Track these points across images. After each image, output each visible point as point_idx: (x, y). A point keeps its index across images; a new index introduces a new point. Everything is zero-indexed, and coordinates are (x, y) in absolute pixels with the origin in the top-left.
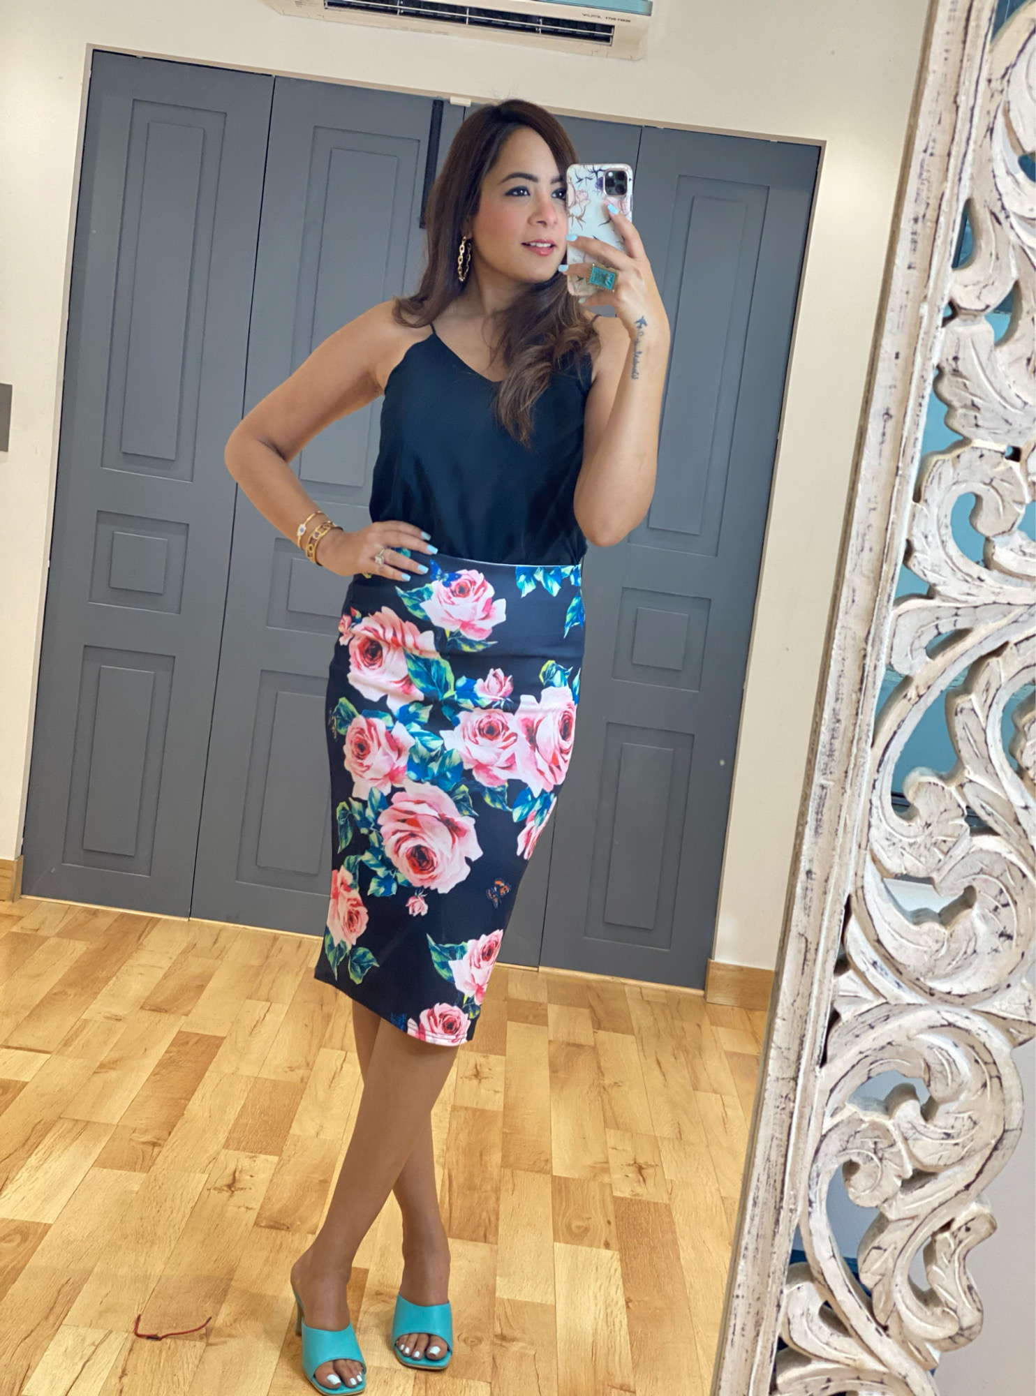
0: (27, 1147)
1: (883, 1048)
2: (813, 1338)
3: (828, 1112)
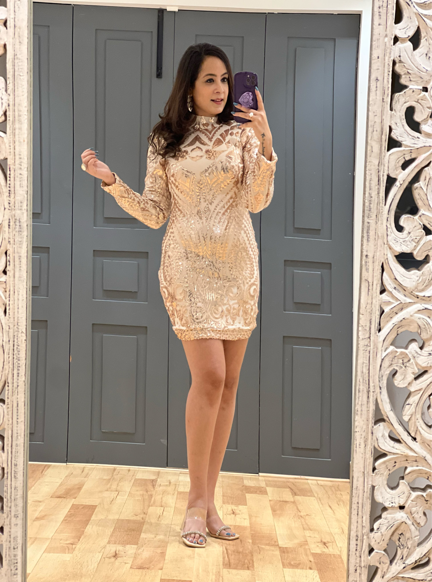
1: (401, 321)
2: (387, 445)
3: (384, 349)
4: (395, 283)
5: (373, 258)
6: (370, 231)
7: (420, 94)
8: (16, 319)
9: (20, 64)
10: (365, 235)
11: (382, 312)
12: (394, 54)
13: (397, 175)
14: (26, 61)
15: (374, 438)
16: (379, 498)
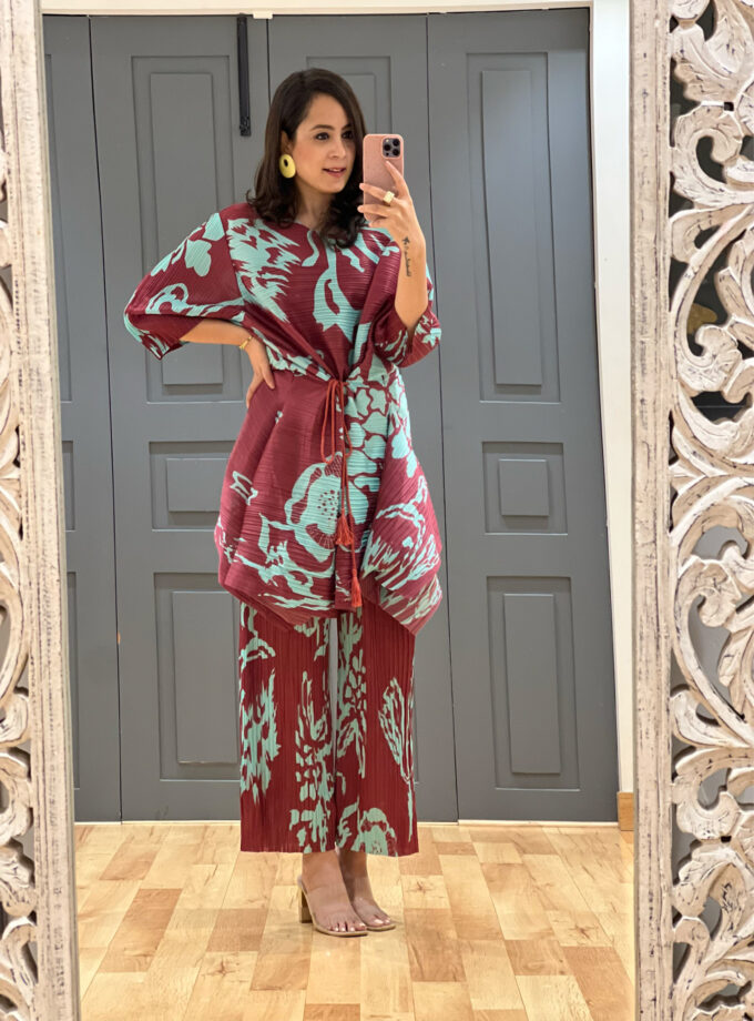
1: (709, 509)
2: (695, 731)
3: (680, 561)
4: (695, 445)
5: (654, 403)
6: (646, 357)
7: (720, 114)
8: (40, 543)
9: (26, 99)
10: (638, 364)
11: (674, 495)
12: (672, 46)
13: (688, 257)
14: (35, 93)
15: (672, 719)
16: (685, 825)
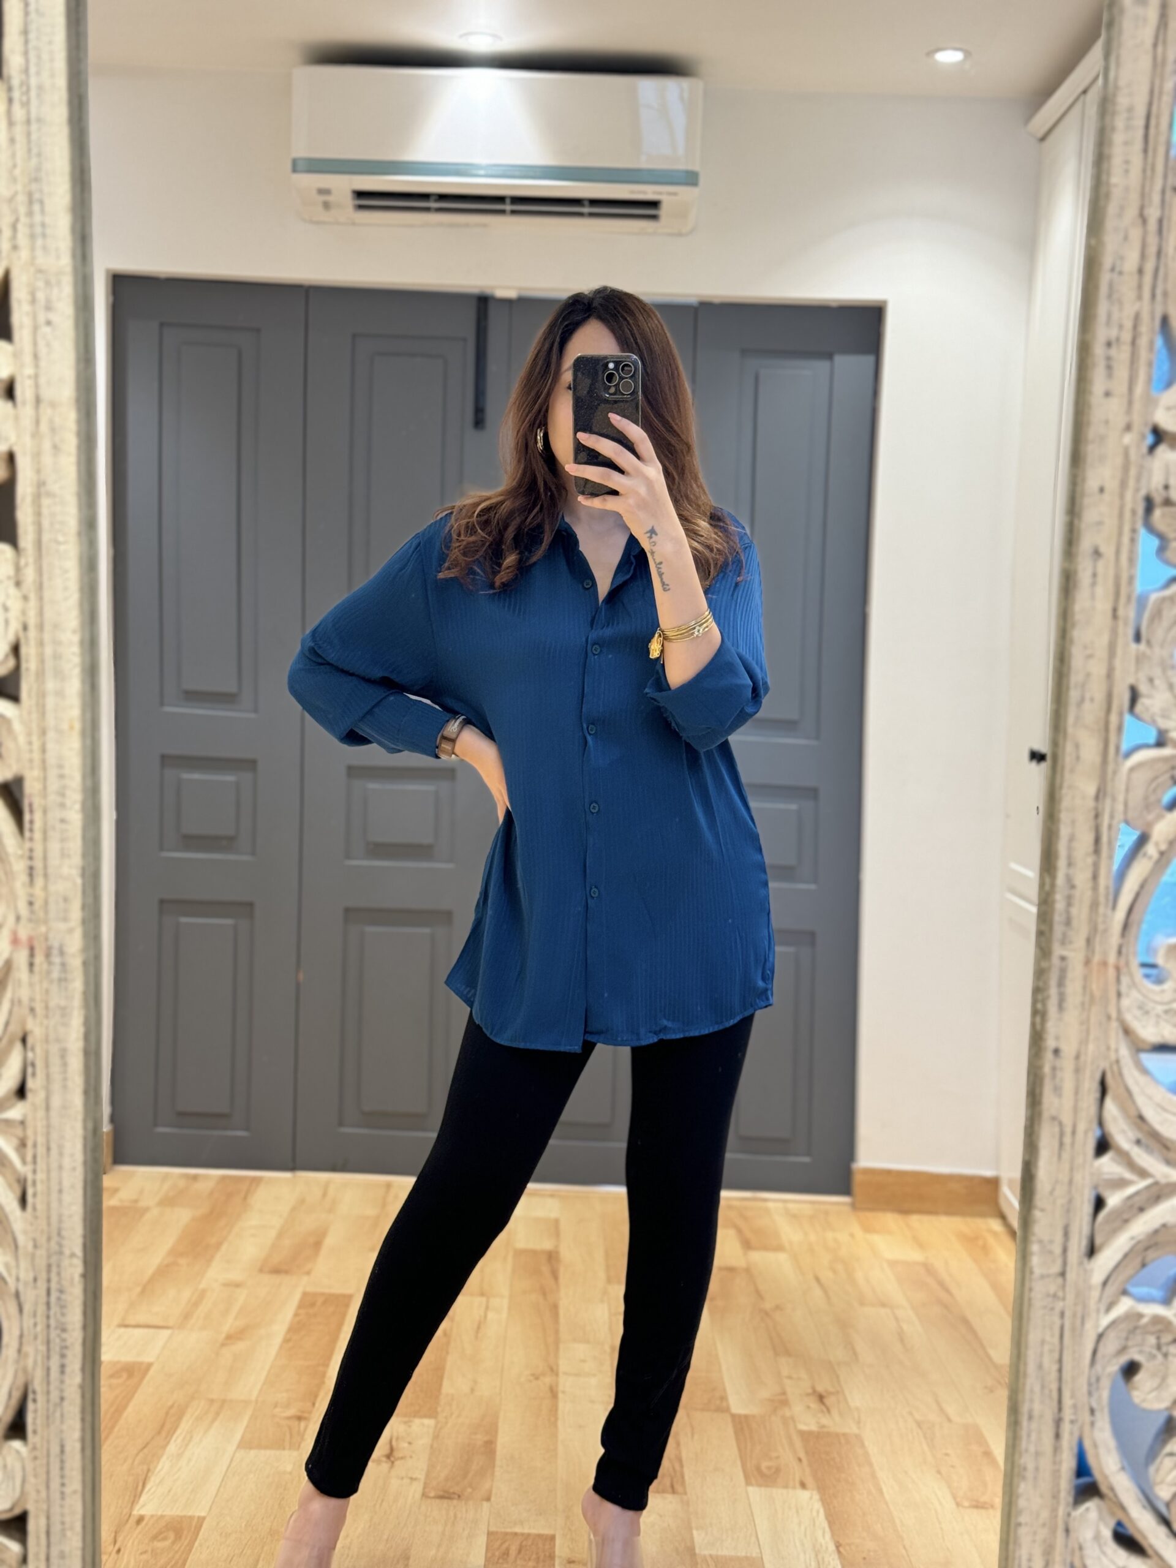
0: (164, 1434)
1: (1156, 1232)
3: (1103, 1308)
4: (1139, 1129)
5: (1077, 1058)
8: (54, 1219)
9: (57, 509)
11: (1099, 1203)
12: (1149, 480)
13: (1150, 825)
